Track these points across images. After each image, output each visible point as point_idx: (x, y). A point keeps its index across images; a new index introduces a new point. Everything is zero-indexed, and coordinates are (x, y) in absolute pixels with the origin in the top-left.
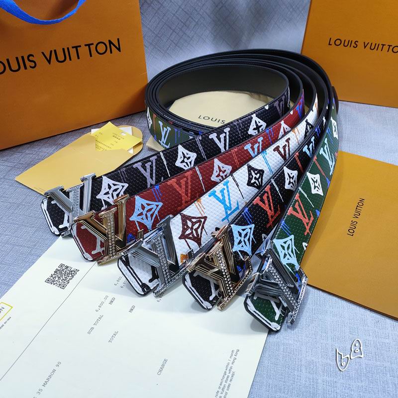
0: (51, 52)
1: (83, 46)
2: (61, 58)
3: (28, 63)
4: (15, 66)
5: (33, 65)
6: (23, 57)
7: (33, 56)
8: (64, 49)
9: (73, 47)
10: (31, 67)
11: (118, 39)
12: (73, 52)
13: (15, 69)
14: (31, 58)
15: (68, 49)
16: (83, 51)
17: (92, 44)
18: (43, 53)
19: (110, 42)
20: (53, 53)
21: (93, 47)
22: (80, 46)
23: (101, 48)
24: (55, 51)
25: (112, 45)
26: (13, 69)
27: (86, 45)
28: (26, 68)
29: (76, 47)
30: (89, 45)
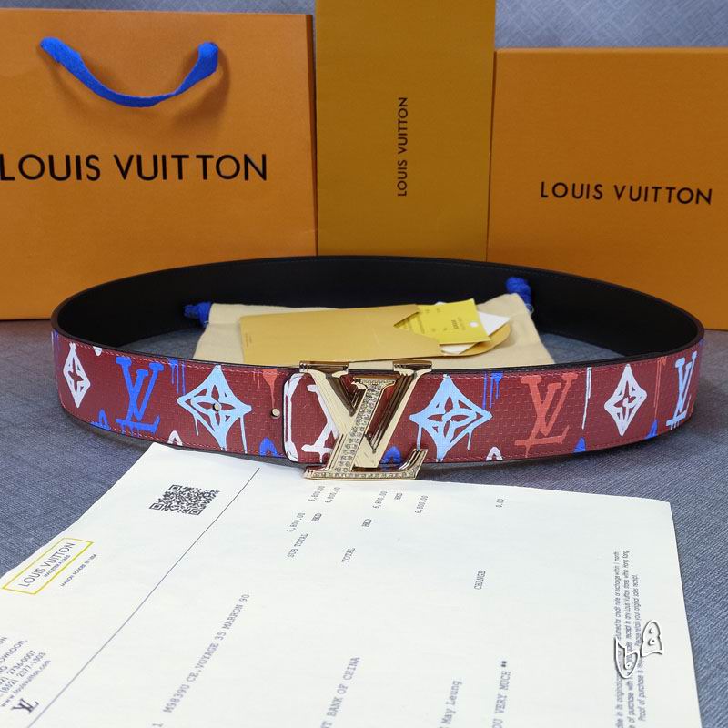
5: (93, 174)
7: (96, 158)
9: (173, 156)
11: (264, 157)
14: (92, 162)
17: (211, 157)
19: (247, 160)
20: (135, 160)
21: (211, 163)
22: (187, 157)
27: (198, 157)
29: (180, 158)
30: (204, 158)
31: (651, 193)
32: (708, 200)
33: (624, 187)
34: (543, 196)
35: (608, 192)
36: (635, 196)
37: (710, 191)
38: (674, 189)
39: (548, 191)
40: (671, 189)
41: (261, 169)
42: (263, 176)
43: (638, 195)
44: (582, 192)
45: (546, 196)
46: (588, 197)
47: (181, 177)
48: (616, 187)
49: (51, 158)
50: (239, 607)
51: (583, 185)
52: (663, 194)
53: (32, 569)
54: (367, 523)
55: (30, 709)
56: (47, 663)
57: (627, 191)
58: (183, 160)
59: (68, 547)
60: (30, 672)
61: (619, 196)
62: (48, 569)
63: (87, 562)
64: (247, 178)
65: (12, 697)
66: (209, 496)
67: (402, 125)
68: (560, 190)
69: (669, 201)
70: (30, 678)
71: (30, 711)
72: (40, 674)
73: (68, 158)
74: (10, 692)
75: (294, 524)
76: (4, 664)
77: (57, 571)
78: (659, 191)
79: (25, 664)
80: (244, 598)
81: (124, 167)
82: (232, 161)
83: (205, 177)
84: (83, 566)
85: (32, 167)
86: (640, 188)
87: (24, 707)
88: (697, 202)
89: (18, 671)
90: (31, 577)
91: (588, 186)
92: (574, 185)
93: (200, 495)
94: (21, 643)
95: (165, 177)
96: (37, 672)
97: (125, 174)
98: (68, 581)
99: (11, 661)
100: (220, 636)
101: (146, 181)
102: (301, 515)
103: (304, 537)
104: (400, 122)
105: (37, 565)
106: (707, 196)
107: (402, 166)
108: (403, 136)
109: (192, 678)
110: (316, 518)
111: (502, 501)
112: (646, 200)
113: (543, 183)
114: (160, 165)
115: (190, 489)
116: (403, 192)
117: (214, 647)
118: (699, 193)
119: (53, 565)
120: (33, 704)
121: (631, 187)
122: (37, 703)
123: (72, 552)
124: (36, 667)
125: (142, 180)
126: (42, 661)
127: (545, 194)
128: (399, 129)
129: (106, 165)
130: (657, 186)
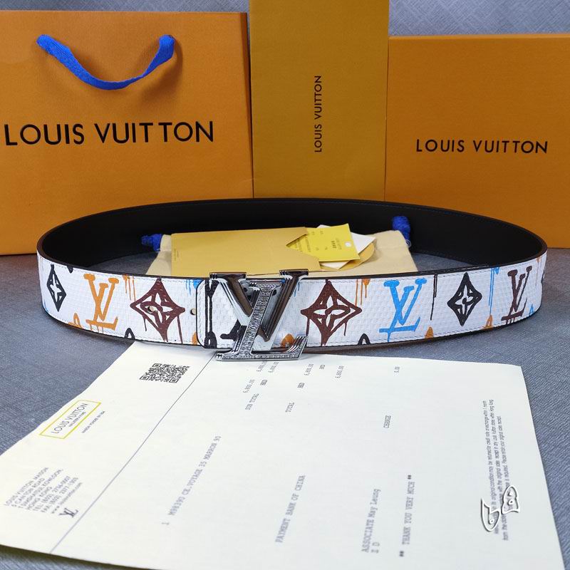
0: (109, 125)
1: (156, 124)
2: (121, 136)
3: (72, 136)
4: (53, 137)
5: (79, 139)
6: (67, 127)
7: (81, 126)
8: (127, 125)
9: (141, 124)
10: (76, 142)
11: (211, 123)
12: (140, 131)
13: (52, 141)
14: (78, 129)
15: (133, 125)
16: (156, 131)
17: (170, 124)
18: (96, 125)
19: (198, 125)
20: (111, 127)
21: (170, 129)
22: (151, 124)
23: (184, 132)
24: (114, 126)
25: (200, 129)
26: (50, 139)
27: (160, 124)
28: (68, 141)
29: (146, 125)
30: (165, 125)
31: (502, 146)
32: (545, 150)
33: (481, 142)
34: (418, 150)
35: (468, 145)
36: (489, 148)
37: (546, 143)
38: (519, 142)
39: (422, 146)
40: (516, 142)
41: (209, 132)
42: (211, 138)
43: (492, 147)
44: (448, 146)
45: (421, 151)
46: (453, 150)
47: (147, 140)
48: (474, 142)
49: (45, 127)
50: (214, 445)
51: (449, 141)
52: (511, 146)
53: (60, 421)
54: (301, 386)
55: (72, 514)
56: (79, 484)
57: (483, 145)
58: (148, 126)
59: (83, 406)
60: (69, 490)
61: (477, 149)
62: (71, 421)
63: (99, 416)
64: (198, 140)
65: (58, 507)
66: (183, 370)
67: (317, 97)
68: (431, 145)
69: (516, 151)
70: (69, 495)
71: (73, 516)
72: (76, 492)
73: (59, 126)
74: (56, 504)
75: (248, 387)
76: (49, 485)
77: (77, 422)
78: (507, 144)
79: (64, 485)
80: (217, 439)
81: (103, 133)
82: (187, 127)
83: (166, 140)
84: (96, 419)
85: (31, 134)
86: (493, 142)
87: (67, 513)
88: (536, 152)
89: (60, 490)
90: (59, 427)
91: (453, 141)
92: (442, 141)
93: (175, 369)
94: (59, 471)
95: (134, 141)
96: (74, 491)
97: (103, 139)
98: (86, 429)
99: (54, 484)
100: (202, 464)
101: (120, 144)
102: (252, 381)
103: (256, 396)
104: (316, 95)
105: (63, 418)
106: (544, 147)
107: (318, 129)
108: (318, 106)
109: (186, 492)
110: (264, 383)
111: (399, 368)
112: (497, 151)
113: (418, 141)
114: (130, 130)
115: (168, 366)
116: (319, 149)
117: (199, 471)
118: (538, 144)
119: (74, 419)
120: (75, 512)
121: (486, 142)
122: (77, 511)
123: (87, 410)
124: (73, 487)
125: (117, 143)
126: (76, 483)
127: (420, 149)
128: (316, 100)
129: (89, 132)
130: (506, 140)
